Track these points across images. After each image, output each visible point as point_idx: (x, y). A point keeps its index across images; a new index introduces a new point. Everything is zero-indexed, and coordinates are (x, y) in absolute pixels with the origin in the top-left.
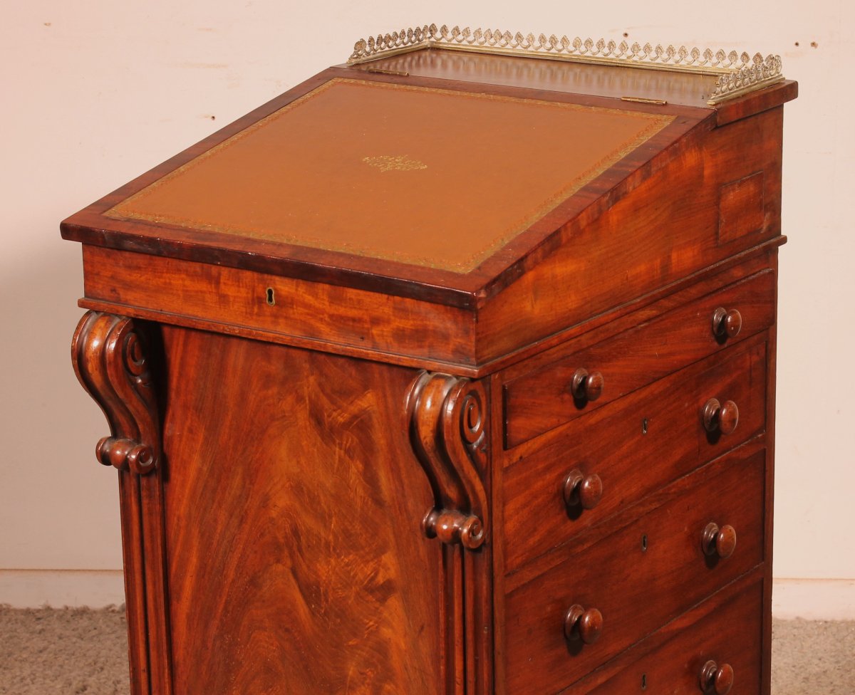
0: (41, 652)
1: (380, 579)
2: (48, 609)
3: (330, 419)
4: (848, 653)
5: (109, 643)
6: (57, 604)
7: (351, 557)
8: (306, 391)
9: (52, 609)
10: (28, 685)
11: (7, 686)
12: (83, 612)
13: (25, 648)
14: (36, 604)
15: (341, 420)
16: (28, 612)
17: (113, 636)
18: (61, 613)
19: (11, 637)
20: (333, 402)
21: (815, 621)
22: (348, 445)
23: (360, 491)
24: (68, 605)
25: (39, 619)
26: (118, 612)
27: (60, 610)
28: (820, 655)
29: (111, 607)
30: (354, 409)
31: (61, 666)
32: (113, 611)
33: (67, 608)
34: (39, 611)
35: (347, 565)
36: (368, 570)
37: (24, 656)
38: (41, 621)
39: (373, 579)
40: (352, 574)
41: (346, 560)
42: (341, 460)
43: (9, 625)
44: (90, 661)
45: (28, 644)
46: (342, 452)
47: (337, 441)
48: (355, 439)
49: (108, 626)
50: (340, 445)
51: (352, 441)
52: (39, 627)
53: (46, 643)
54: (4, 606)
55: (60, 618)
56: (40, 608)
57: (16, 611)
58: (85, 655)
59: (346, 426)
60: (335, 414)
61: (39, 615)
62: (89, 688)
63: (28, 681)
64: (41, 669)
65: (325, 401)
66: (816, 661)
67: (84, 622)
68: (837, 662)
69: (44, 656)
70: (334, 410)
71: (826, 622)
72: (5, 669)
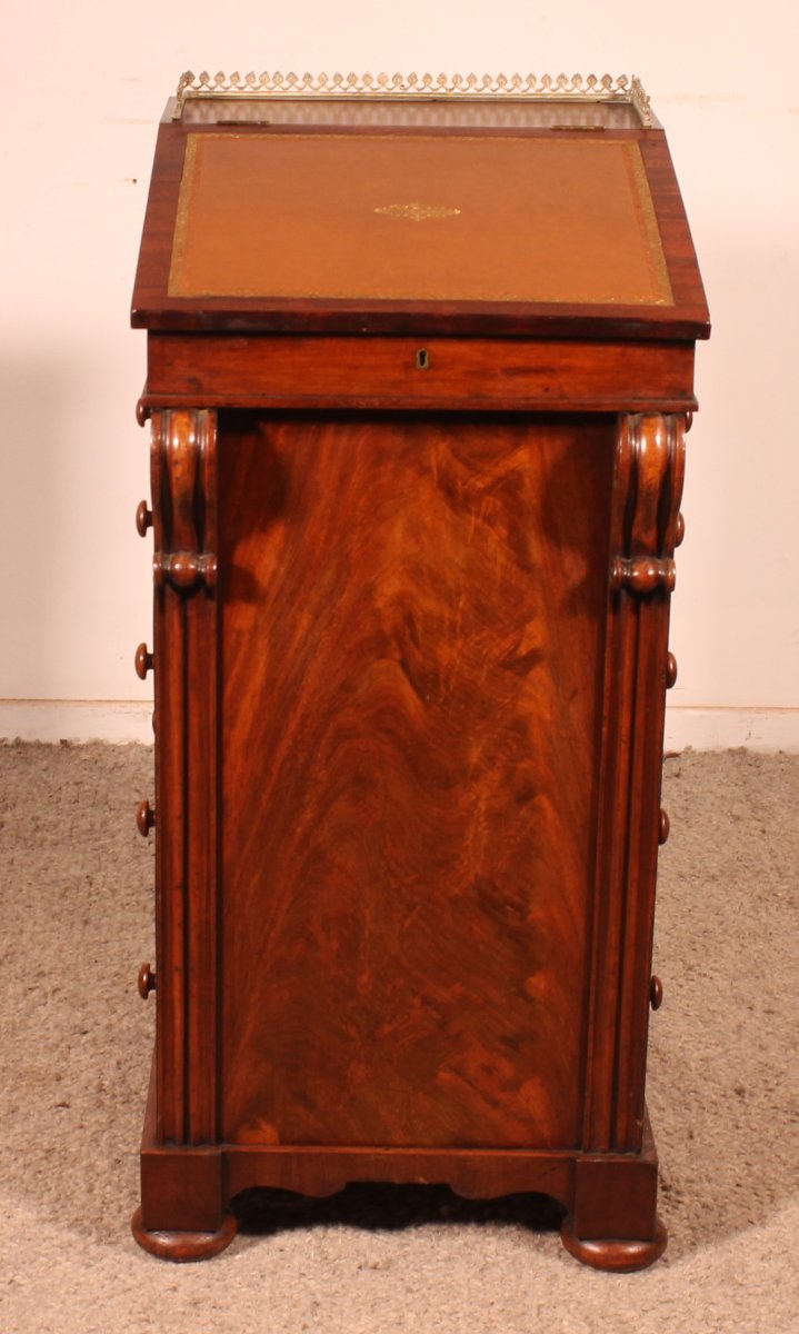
1: (523, 651)
3: (466, 487)
7: (484, 634)
8: (433, 461)
15: (480, 485)
20: (469, 466)
22: (489, 510)
23: (501, 559)
30: (500, 471)
35: (478, 643)
36: (507, 644)
39: (512, 652)
40: (484, 652)
41: (477, 638)
42: (478, 531)
46: (480, 521)
47: (474, 509)
48: (499, 503)
49: (6, 761)
50: (478, 515)
51: (495, 506)
59: (488, 491)
60: (472, 481)
65: (459, 468)
70: (472, 476)
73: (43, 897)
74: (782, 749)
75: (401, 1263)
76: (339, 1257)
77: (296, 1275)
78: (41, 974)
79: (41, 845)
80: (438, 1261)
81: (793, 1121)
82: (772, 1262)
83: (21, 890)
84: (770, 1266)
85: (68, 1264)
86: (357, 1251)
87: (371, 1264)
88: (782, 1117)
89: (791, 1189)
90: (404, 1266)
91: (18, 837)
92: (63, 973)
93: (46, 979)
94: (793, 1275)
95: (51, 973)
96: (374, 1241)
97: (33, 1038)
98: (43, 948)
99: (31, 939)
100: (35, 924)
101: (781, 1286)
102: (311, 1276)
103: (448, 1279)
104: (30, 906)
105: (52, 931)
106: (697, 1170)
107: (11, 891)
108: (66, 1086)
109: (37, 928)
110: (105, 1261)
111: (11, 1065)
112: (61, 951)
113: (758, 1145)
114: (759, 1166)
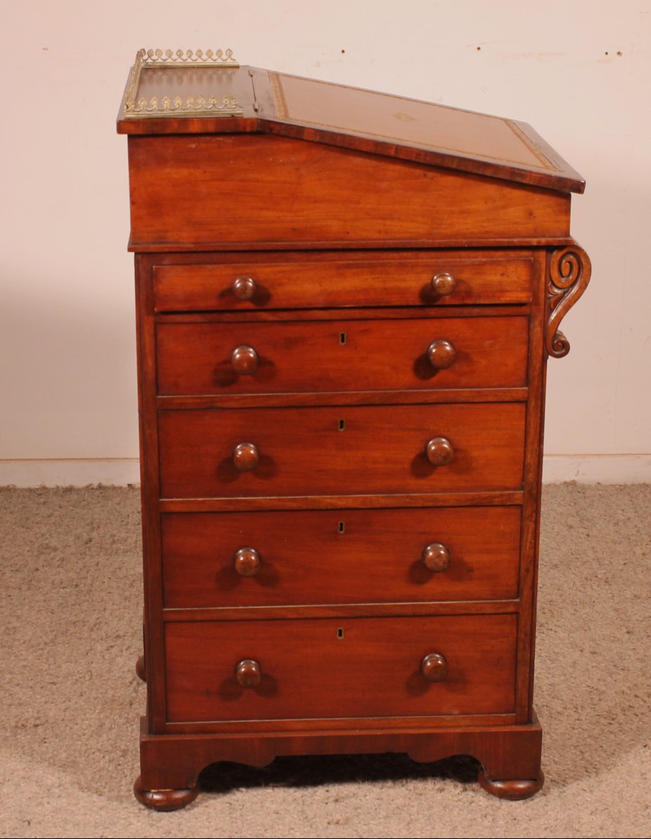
0: (49, 516)
2: (44, 488)
4: (642, 506)
5: (97, 510)
6: (50, 484)
9: (47, 488)
10: (47, 539)
11: (34, 540)
12: (70, 490)
13: (37, 514)
14: (35, 484)
16: (30, 490)
17: (99, 505)
18: (55, 491)
19: (24, 507)
21: (612, 485)
24: (59, 485)
25: (40, 495)
26: (96, 489)
27: (53, 489)
28: (622, 508)
29: (90, 486)
31: (68, 526)
32: (92, 488)
33: (58, 487)
34: (38, 489)
37: (39, 519)
38: (42, 496)
43: (20, 499)
44: (88, 522)
45: (37, 512)
49: (93, 499)
52: (42, 500)
53: (51, 511)
54: (11, 487)
55: (55, 493)
56: (38, 487)
57: (22, 490)
58: (82, 518)
61: (39, 492)
62: (93, 540)
63: (47, 536)
64: (54, 528)
66: (620, 512)
67: (74, 497)
68: (636, 512)
69: (53, 519)
71: (621, 486)
72: (27, 528)
73: (118, 587)
74: (600, 481)
75: (356, 820)
76: (315, 817)
77: (287, 829)
78: (118, 637)
79: (116, 553)
80: (380, 818)
81: (610, 724)
82: (598, 816)
83: (104, 582)
84: (597, 818)
85: (140, 824)
86: (327, 813)
87: (335, 820)
88: (603, 721)
89: (609, 768)
90: (357, 822)
91: (101, 548)
92: (132, 635)
93: (121, 639)
94: (612, 824)
95: (124, 636)
96: (338, 806)
97: (114, 678)
98: (120, 620)
99: (111, 614)
100: (113, 604)
101: (604, 831)
102: (297, 829)
103: (386, 830)
104: (110, 593)
105: (125, 608)
106: (548, 757)
107: (97, 583)
108: (136, 709)
109: (115, 607)
110: (162, 822)
111: (101, 696)
112: (131, 621)
113: (588, 740)
114: (588, 753)
